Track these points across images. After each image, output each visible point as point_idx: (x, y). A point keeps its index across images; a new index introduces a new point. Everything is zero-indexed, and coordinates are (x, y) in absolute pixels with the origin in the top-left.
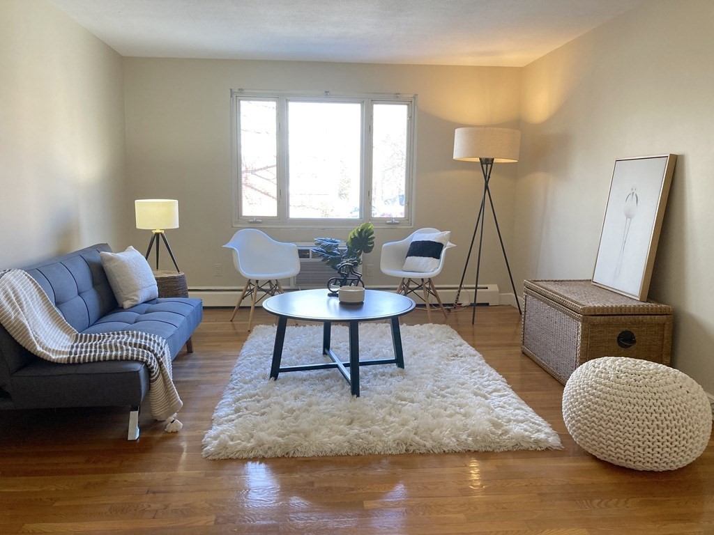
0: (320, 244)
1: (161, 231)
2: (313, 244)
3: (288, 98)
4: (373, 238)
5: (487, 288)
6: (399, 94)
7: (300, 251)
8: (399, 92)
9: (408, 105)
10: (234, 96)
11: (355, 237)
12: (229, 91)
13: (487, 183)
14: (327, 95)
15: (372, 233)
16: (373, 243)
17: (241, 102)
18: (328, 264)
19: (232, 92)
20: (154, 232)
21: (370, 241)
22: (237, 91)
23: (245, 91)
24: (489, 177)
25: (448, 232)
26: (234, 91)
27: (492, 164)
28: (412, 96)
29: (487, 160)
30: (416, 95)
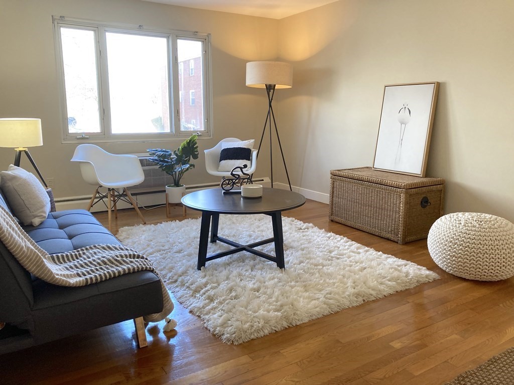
0: (154, 154)
1: (24, 149)
2: (148, 154)
3: (106, 29)
4: (197, 147)
5: (263, 180)
6: (197, 32)
7: (141, 161)
8: (197, 31)
9: (203, 42)
10: (56, 23)
11: (185, 147)
12: (51, 17)
13: (270, 103)
14: (141, 29)
15: (196, 143)
16: (197, 151)
17: (62, 29)
18: (163, 170)
19: (53, 20)
20: (18, 150)
21: (196, 150)
22: (58, 18)
23: (66, 19)
24: (272, 99)
25: (252, 141)
26: (55, 17)
27: (274, 89)
28: (206, 35)
29: (270, 86)
30: (210, 34)
